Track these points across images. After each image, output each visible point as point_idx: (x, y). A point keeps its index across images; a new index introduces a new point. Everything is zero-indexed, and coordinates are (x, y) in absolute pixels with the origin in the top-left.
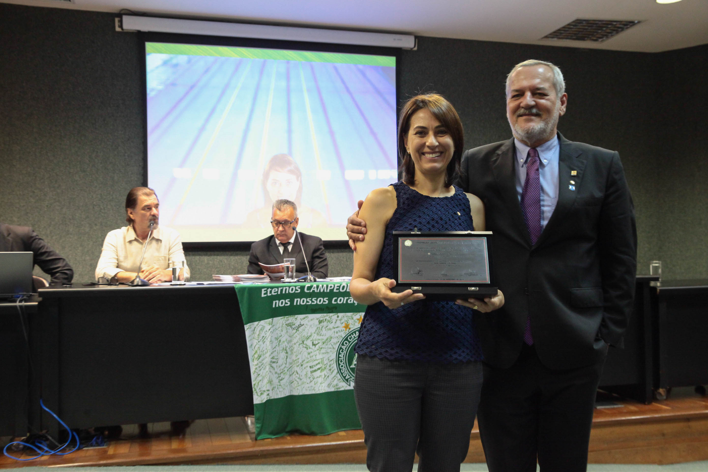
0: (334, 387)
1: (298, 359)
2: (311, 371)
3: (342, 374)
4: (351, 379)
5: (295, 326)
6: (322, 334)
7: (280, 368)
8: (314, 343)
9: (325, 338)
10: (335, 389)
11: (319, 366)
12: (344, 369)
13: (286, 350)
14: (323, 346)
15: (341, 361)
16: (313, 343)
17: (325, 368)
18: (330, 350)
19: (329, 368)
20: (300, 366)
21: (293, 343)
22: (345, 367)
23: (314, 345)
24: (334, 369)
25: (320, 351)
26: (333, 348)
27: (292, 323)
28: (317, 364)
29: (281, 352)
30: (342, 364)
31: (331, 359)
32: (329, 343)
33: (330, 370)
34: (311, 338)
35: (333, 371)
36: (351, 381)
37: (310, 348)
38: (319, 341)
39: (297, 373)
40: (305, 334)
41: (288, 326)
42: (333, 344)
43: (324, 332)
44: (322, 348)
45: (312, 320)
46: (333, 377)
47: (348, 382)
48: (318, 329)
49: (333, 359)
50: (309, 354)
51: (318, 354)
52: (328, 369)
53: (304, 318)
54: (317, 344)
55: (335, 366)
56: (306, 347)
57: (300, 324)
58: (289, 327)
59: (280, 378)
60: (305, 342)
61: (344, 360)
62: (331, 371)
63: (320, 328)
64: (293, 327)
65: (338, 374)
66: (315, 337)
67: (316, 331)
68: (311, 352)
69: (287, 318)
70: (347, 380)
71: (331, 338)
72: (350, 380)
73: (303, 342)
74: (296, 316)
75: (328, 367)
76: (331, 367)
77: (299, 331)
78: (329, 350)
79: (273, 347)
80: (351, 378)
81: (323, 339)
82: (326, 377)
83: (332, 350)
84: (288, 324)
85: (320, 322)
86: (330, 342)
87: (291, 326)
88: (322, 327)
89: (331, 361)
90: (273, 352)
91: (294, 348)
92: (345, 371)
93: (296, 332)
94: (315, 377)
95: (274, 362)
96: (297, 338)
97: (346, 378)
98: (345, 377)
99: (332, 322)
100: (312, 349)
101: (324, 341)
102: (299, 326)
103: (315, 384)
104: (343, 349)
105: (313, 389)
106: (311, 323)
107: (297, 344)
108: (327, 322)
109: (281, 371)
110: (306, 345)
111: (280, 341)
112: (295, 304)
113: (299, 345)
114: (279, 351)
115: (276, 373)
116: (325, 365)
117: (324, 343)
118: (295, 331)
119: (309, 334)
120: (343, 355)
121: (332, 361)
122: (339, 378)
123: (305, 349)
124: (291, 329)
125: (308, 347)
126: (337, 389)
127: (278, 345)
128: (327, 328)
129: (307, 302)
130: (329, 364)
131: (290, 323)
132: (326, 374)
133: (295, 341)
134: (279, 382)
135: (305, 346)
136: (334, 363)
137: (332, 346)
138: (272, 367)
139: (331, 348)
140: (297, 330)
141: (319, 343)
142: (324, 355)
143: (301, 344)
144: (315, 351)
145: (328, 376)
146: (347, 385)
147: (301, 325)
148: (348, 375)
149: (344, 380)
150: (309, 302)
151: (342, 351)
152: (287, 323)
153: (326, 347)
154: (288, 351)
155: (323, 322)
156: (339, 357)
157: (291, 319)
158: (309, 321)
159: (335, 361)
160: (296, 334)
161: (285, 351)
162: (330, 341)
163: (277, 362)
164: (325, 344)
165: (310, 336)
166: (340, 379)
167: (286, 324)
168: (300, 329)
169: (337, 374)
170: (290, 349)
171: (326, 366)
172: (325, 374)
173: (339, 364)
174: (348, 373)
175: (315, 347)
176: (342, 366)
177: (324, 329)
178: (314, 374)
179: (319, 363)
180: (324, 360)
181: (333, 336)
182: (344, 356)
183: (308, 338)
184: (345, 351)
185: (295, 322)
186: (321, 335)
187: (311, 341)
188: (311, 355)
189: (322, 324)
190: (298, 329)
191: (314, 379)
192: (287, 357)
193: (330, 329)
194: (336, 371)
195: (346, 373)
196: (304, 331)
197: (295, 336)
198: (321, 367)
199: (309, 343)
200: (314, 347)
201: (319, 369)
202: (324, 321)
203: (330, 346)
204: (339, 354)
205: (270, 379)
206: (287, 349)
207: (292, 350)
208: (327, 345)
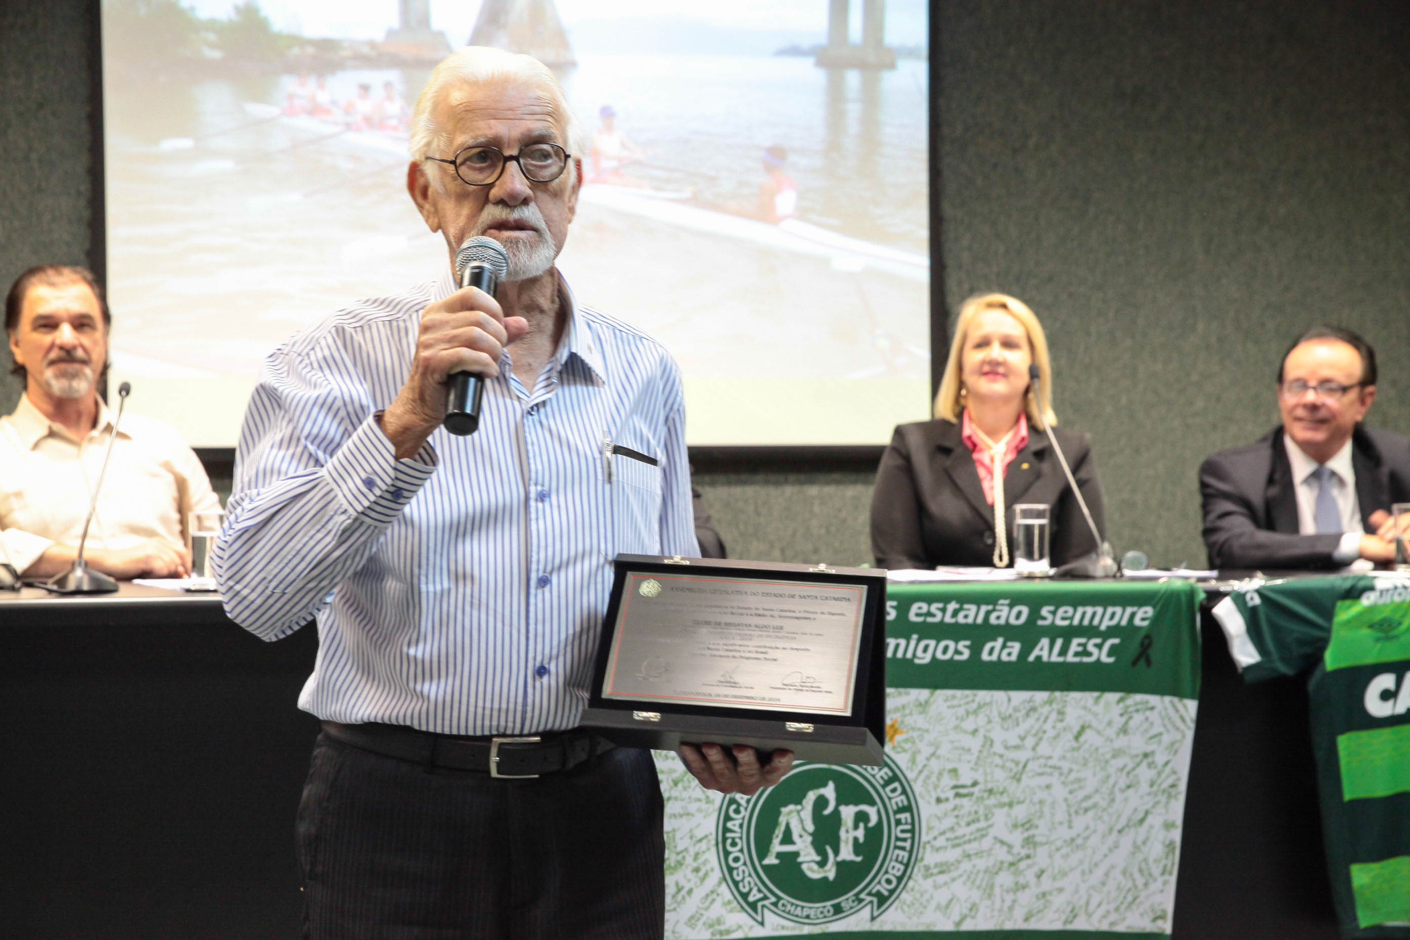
0: (711, 926)
3: (736, 884)
4: (766, 903)
10: (713, 934)
12: (742, 871)
15: (734, 844)
17: (680, 865)
18: (698, 804)
19: (695, 865)
22: (745, 864)
24: (708, 867)
30: (735, 852)
31: (699, 834)
33: (697, 870)
35: (706, 874)
36: (766, 911)
46: (707, 896)
47: (755, 910)
49: (706, 837)
52: (690, 869)
55: (712, 858)
61: (741, 838)
62: (701, 874)
65: (724, 885)
70: (753, 906)
72: (763, 906)
75: (689, 860)
76: (701, 859)
80: (765, 898)
82: (684, 892)
83: (703, 805)
89: (700, 840)
92: (747, 874)
97: (751, 899)
98: (745, 896)
104: (739, 805)
116: (678, 854)
120: (737, 822)
121: (705, 841)
122: (726, 900)
126: (721, 933)
130: (692, 851)
132: (682, 882)
136: (708, 849)
139: (699, 800)
145: (690, 892)
146: (754, 923)
148: (755, 891)
149: (742, 907)
151: (737, 811)
153: (685, 795)
156: (726, 830)
159: (713, 842)
164: (680, 785)
166: (729, 902)
169: (720, 884)
171: (684, 858)
172: (677, 884)
173: (727, 854)
174: (756, 884)
176: (736, 860)
180: (677, 840)
182: (741, 826)
184: (746, 809)
194: (716, 875)
195: (749, 883)
204: (728, 818)
208: (685, 789)
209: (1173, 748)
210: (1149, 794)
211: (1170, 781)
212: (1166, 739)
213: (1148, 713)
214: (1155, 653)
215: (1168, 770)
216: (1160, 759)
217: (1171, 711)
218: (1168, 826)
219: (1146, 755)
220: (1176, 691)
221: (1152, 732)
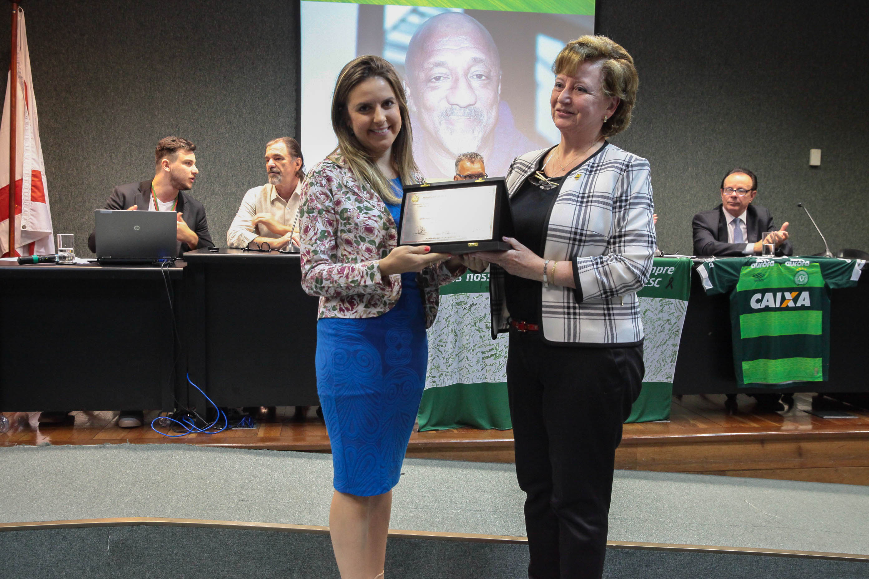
1: (469, 343)
2: (483, 358)
5: (466, 305)
7: (449, 352)
11: (492, 352)
13: (455, 332)
16: (486, 325)
17: (500, 355)
20: (471, 351)
21: (464, 324)
27: (464, 302)
28: (490, 350)
29: (450, 334)
34: (484, 320)
37: (483, 331)
39: (468, 359)
40: (477, 315)
41: (458, 305)
50: (481, 337)
53: (477, 297)
56: (478, 330)
58: (460, 307)
59: (448, 364)
60: (477, 325)
64: (464, 306)
68: (484, 336)
69: (457, 295)
73: (475, 324)
74: (468, 294)
77: (471, 311)
79: (441, 329)
84: (459, 303)
87: (462, 305)
90: (441, 334)
91: (464, 330)
93: (468, 312)
94: (488, 365)
95: (442, 346)
96: (469, 319)
100: (485, 332)
102: (471, 305)
103: (487, 372)
105: (484, 377)
107: (469, 326)
109: (450, 356)
110: (479, 327)
111: (449, 321)
112: (467, 280)
113: (471, 327)
114: (447, 334)
115: (444, 358)
116: (500, 352)
118: (466, 311)
119: (483, 316)
123: (477, 332)
124: (462, 308)
125: (481, 330)
127: (447, 327)
129: (482, 278)
131: (461, 302)
133: (466, 322)
134: (447, 368)
138: (440, 351)
140: (469, 310)
143: (473, 326)
147: (473, 305)
150: (483, 278)
152: (457, 301)
154: (458, 333)
157: (462, 297)
158: (483, 301)
160: (468, 314)
161: (454, 334)
163: (446, 346)
167: (457, 303)
170: (460, 331)
171: (502, 353)
172: (499, 363)
178: (486, 360)
179: (493, 349)
180: (499, 347)
183: (481, 320)
185: (467, 300)
187: (484, 323)
188: (484, 339)
190: (470, 308)
191: (486, 366)
192: (456, 340)
196: (476, 312)
197: (466, 317)
198: (495, 354)
199: (482, 325)
201: (492, 355)
205: (437, 364)
206: (457, 331)
207: (462, 333)
209: (678, 318)
210: (668, 334)
211: (676, 330)
212: (676, 314)
213: (670, 305)
214: (674, 284)
215: (675, 325)
216: (673, 322)
217: (678, 305)
218: (674, 345)
219: (668, 320)
220: (681, 298)
221: (671, 312)
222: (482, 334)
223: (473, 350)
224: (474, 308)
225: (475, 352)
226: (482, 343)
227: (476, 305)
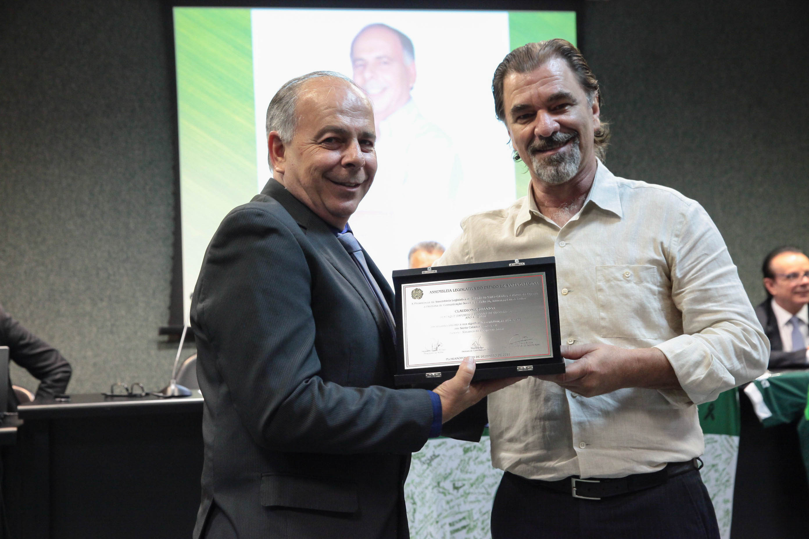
1: (432, 512)
6: (469, 471)
8: (456, 485)
9: (474, 477)
11: (464, 523)
13: (412, 498)
14: (472, 490)
16: (454, 485)
17: (475, 526)
18: (483, 496)
19: (482, 526)
20: (435, 523)
23: (456, 488)
25: (466, 498)
26: (488, 494)
28: (460, 520)
31: (484, 510)
32: (481, 485)
34: (451, 478)
37: (449, 494)
38: (464, 482)
40: (441, 470)
42: (487, 486)
43: (472, 466)
44: (469, 494)
45: (452, 447)
48: (463, 462)
50: (448, 503)
51: (462, 503)
52: (480, 529)
53: (439, 445)
54: (461, 487)
56: (443, 493)
57: (434, 455)
58: (416, 461)
60: (442, 484)
62: (485, 531)
63: (465, 460)
64: (423, 459)
66: (458, 474)
67: (459, 465)
68: (452, 500)
71: (484, 476)
73: (439, 483)
75: (479, 524)
76: (485, 524)
77: (431, 466)
78: (480, 497)
81: (470, 479)
83: (486, 496)
85: (466, 451)
86: (483, 484)
87: (419, 459)
88: (469, 459)
89: (485, 514)
91: (425, 495)
93: (428, 468)
96: (430, 478)
99: (485, 451)
100: (452, 494)
101: (471, 481)
102: (431, 457)
106: (451, 452)
107: (430, 488)
108: (477, 451)
110: (444, 488)
113: (433, 489)
116: (474, 521)
117: (472, 485)
118: (425, 466)
119: (448, 471)
123: (442, 496)
124: (419, 463)
125: (446, 492)
128: (477, 461)
130: (481, 519)
132: (477, 535)
135: (441, 490)
137: (486, 489)
139: (483, 493)
140: (429, 464)
141: (464, 485)
142: (472, 506)
143: (436, 487)
144: (458, 498)
147: (435, 457)
153: (477, 491)
154: (417, 500)
155: (471, 451)
158: (447, 450)
160: (428, 472)
161: (412, 501)
162: (483, 481)
164: (474, 487)
165: (450, 474)
168: (434, 463)
170: (420, 497)
171: (477, 524)
175: (458, 492)
177: (472, 463)
178: (456, 535)
179: (464, 518)
180: (473, 514)
181: (487, 473)
183: (445, 478)
185: (425, 451)
186: (467, 472)
187: (452, 481)
188: (452, 504)
189: (469, 454)
190: (430, 462)
192: (414, 509)
193: (482, 463)
196: (439, 467)
197: (425, 474)
198: (467, 526)
199: (447, 485)
200: (456, 491)
201: (464, 527)
202: (472, 448)
203: (483, 490)
206: (414, 495)
207: (423, 498)
208: (477, 488)
209: (727, 462)
210: (716, 486)
211: (726, 479)
212: (724, 457)
213: (714, 444)
214: (716, 413)
215: (725, 473)
216: (720, 467)
217: (725, 443)
218: (726, 501)
219: (713, 466)
220: (728, 432)
221: (716, 454)
222: (449, 497)
223: (437, 522)
224: (436, 460)
225: (440, 524)
226: (449, 511)
227: (438, 456)
